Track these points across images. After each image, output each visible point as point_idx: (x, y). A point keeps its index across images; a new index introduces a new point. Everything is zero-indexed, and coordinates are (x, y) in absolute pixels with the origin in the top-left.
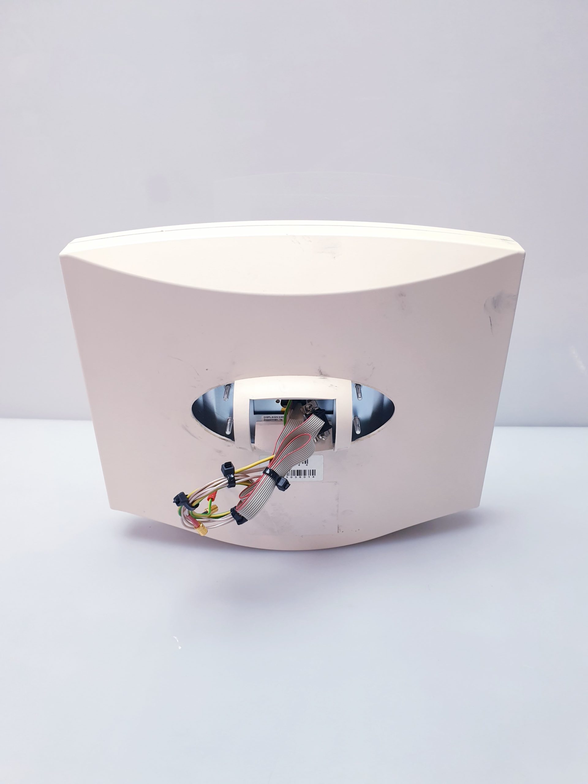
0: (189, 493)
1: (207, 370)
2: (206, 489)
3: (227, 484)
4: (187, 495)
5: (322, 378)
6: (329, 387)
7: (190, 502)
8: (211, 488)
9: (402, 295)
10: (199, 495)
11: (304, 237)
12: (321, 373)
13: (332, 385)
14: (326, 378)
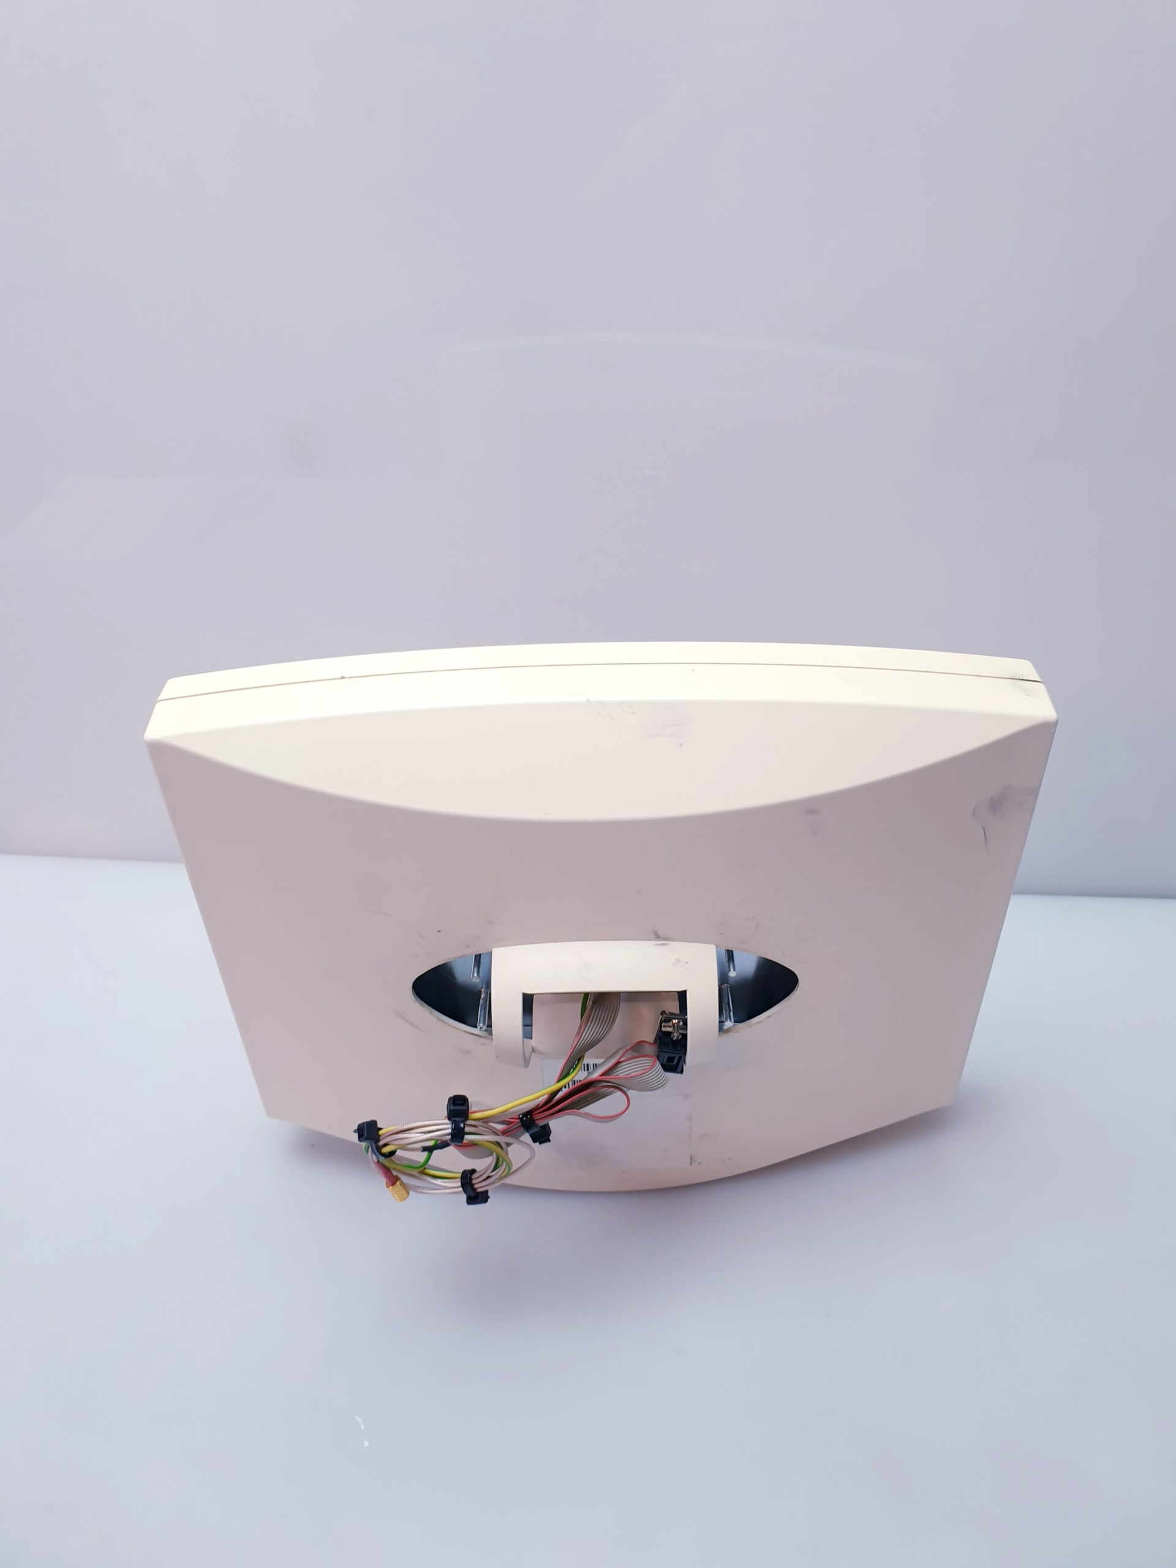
0: (386, 1127)
1: (439, 931)
2: (410, 1131)
3: (448, 1135)
4: (381, 1129)
5: (659, 945)
6: (674, 963)
7: (381, 1143)
8: (418, 1133)
9: (812, 812)
10: (394, 1138)
11: (621, 704)
12: (657, 936)
13: (678, 960)
14: (667, 944)
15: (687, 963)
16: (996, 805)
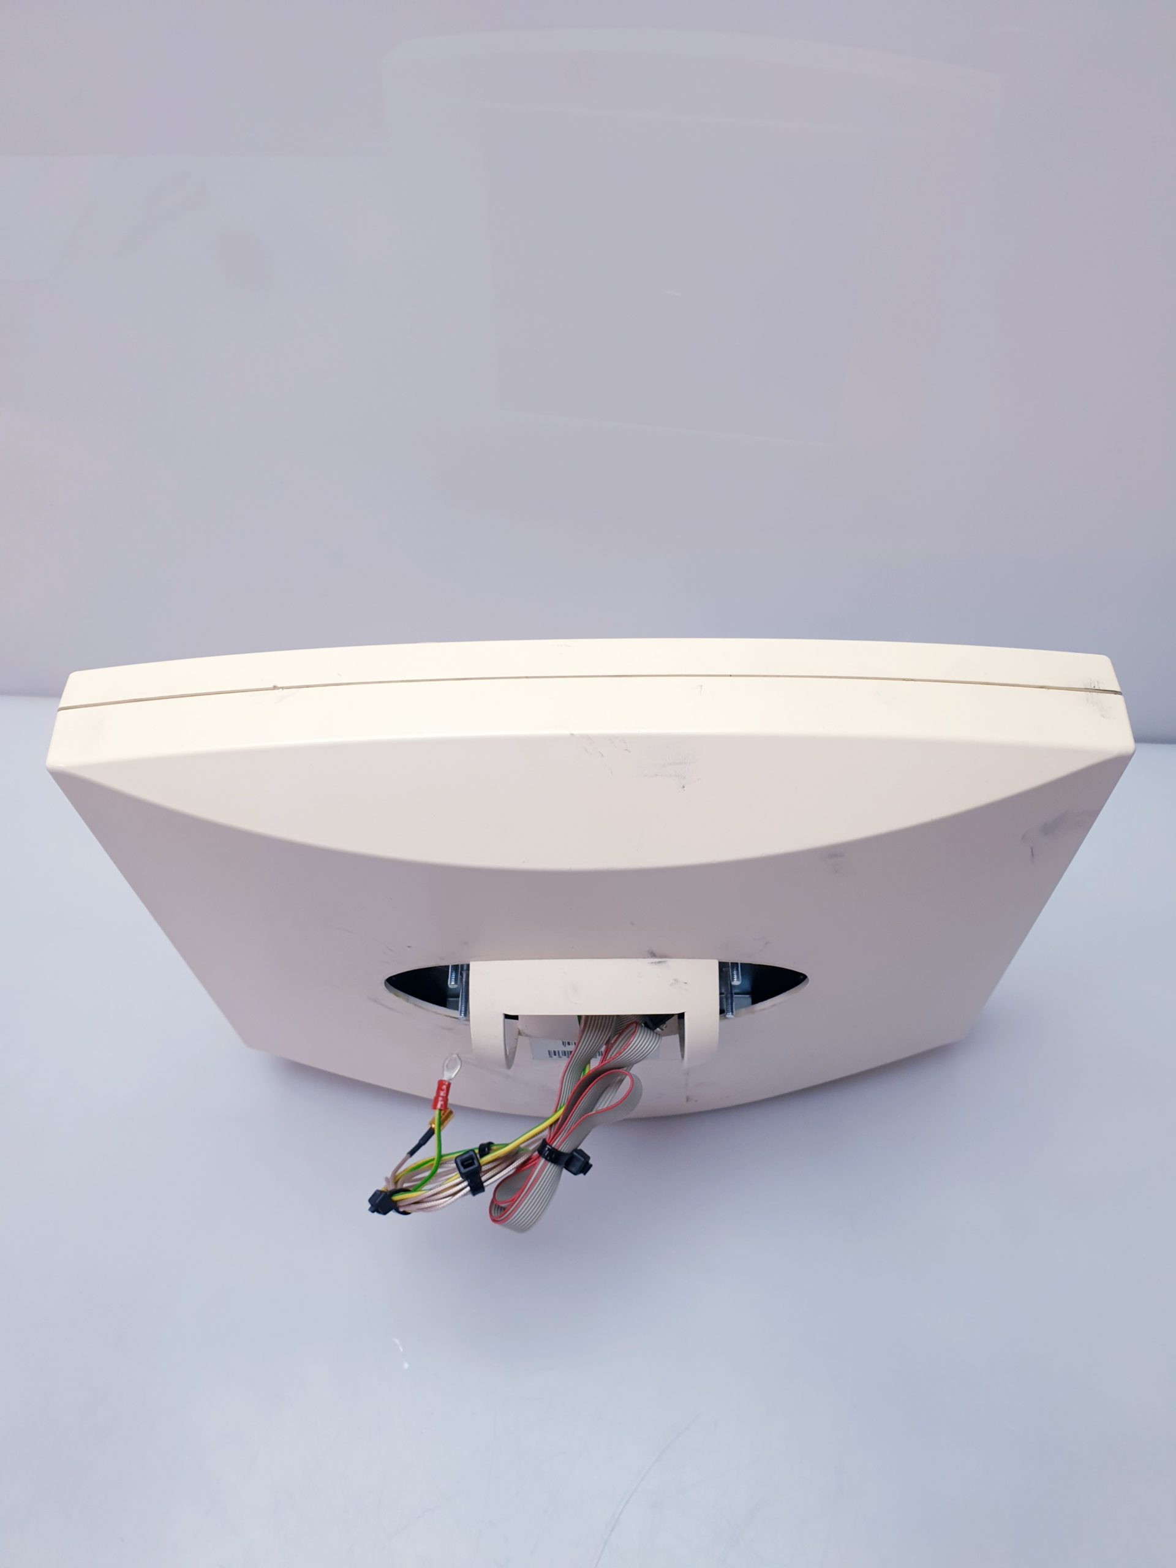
1: (409, 947)
6: (671, 985)
9: (835, 856)
11: (612, 739)
12: (653, 955)
13: (676, 980)
14: (664, 962)
15: (686, 983)
16: (1049, 829)
